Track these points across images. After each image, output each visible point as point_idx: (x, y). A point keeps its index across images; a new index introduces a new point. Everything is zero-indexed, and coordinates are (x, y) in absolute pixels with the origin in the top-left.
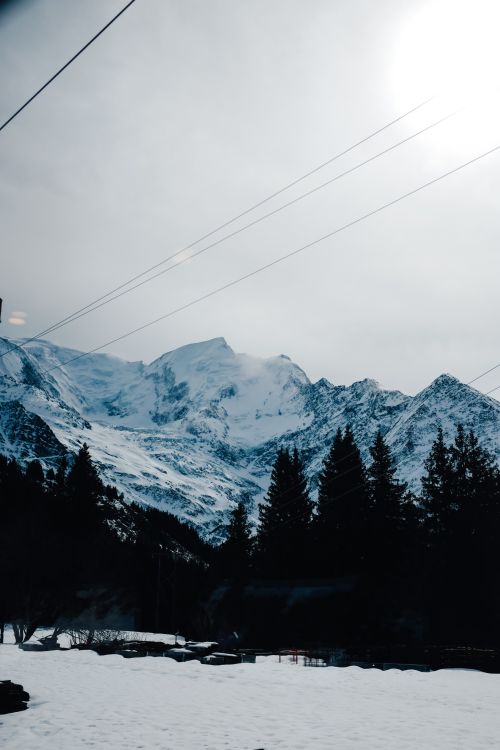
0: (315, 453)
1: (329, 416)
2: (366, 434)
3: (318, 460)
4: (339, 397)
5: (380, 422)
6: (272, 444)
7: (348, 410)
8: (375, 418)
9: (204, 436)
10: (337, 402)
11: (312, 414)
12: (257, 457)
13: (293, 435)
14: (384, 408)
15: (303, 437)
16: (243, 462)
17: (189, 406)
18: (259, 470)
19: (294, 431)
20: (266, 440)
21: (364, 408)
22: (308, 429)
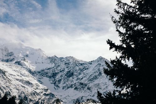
0: (57, 74)
1: (60, 64)
2: (76, 70)
3: (58, 76)
4: (62, 60)
5: (79, 67)
6: (43, 71)
7: (66, 64)
8: (77, 66)
9: (24, 66)
10: (62, 61)
11: (53, 63)
12: (39, 74)
13: (49, 69)
14: (80, 64)
15: (52, 69)
16: (35, 75)
17: (15, 58)
18: (40, 77)
19: (49, 68)
20: (41, 69)
21: (72, 63)
22: (53, 67)
